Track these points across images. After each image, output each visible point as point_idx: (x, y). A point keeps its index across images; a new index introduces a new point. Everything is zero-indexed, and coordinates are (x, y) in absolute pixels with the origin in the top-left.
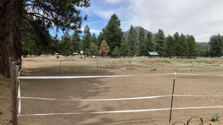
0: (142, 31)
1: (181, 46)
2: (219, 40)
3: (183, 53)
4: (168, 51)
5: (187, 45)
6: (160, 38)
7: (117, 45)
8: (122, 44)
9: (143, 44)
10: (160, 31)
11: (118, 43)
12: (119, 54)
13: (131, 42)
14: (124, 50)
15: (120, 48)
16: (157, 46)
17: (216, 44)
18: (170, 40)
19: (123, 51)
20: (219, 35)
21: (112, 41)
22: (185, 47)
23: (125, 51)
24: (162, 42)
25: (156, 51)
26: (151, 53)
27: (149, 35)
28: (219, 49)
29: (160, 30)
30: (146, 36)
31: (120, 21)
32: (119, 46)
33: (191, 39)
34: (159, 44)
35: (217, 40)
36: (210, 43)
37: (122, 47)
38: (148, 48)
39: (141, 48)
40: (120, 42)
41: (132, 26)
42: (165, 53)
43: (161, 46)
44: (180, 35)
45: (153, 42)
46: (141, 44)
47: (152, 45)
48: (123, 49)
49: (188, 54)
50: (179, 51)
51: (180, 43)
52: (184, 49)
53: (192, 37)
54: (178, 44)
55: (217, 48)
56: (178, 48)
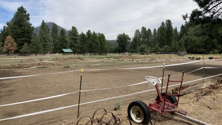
0: (55, 26)
1: (93, 44)
2: (124, 38)
3: (95, 50)
4: (81, 48)
5: (99, 43)
6: (74, 35)
7: (26, 41)
8: (32, 40)
9: (57, 41)
10: (74, 28)
11: (28, 39)
12: (29, 51)
13: (43, 39)
14: (35, 47)
15: (31, 45)
16: (71, 43)
17: (122, 42)
18: (83, 38)
19: (34, 48)
20: (124, 34)
21: (21, 37)
22: (97, 44)
23: (37, 48)
24: (76, 39)
25: (70, 48)
26: (65, 50)
27: (63, 31)
29: (73, 27)
30: (59, 32)
31: (28, 15)
32: (29, 42)
33: (102, 37)
34: (73, 41)
35: (122, 38)
36: (117, 41)
37: (33, 44)
38: (62, 45)
39: (55, 45)
40: (29, 38)
41: (43, 21)
42: (79, 50)
43: (75, 43)
44: (92, 33)
45: (67, 39)
46: (54, 41)
47: (66, 42)
48: (34, 46)
49: (100, 51)
50: (91, 48)
51: (92, 41)
52: (96, 46)
53: (102, 34)
54: (91, 42)
55: (123, 45)
56: (91, 45)
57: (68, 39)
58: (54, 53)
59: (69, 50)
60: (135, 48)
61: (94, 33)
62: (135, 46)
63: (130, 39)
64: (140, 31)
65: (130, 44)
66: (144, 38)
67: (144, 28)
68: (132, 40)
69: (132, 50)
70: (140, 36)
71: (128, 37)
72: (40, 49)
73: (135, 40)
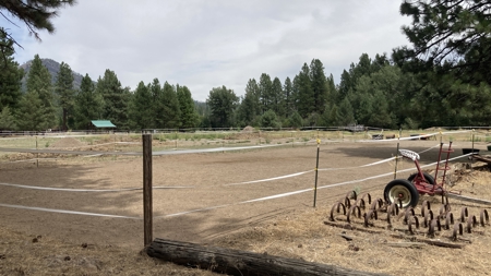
0: (65, 73)
1: (167, 109)
2: (225, 97)
3: (171, 122)
4: (139, 119)
5: (178, 106)
6: (113, 88)
7: (5, 102)
8: (23, 100)
9: (73, 103)
10: (109, 74)
11: (10, 98)
12: (15, 126)
13: (40, 98)
14: (30, 117)
15: (18, 111)
16: (108, 108)
17: (220, 104)
19: (27, 119)
20: (224, 88)
22: (174, 109)
23: (34, 119)
24: (117, 99)
25: (105, 117)
26: (98, 124)
27: (86, 81)
28: (225, 115)
29: (108, 72)
30: (77, 86)
32: (12, 104)
33: (184, 94)
34: (111, 103)
35: (221, 97)
36: (209, 103)
37: (24, 108)
38: (85, 112)
39: (65, 111)
41: (37, 56)
42: (133, 123)
43: (116, 106)
45: (96, 99)
46: (63, 102)
47: (95, 104)
48: (26, 114)
49: (181, 124)
50: (161, 117)
51: (164, 101)
52: (173, 113)
53: (185, 89)
54: (161, 104)
55: (222, 113)
56: (160, 111)
57: (99, 98)
58: (64, 129)
59: (108, 124)
60: (248, 118)
61: (167, 87)
62: (248, 114)
63: (236, 99)
64: (258, 81)
65: (237, 109)
66: (266, 97)
67: (265, 77)
68: (240, 102)
69: (243, 122)
70: (258, 92)
71: (234, 95)
72: (41, 121)
73: (247, 101)
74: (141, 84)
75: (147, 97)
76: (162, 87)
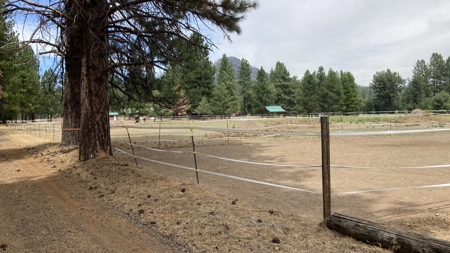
0: (245, 67)
1: (331, 94)
2: (390, 80)
3: (335, 106)
4: (306, 104)
5: (342, 91)
6: (283, 78)
7: (204, 93)
8: (215, 92)
9: (250, 92)
10: (280, 65)
11: (207, 90)
12: (210, 111)
13: (228, 88)
14: (221, 104)
15: (212, 100)
16: (278, 95)
17: (384, 88)
18: (309, 82)
19: (218, 106)
20: (389, 71)
21: (195, 87)
22: (338, 93)
23: (223, 106)
24: (286, 87)
25: (277, 103)
26: (271, 109)
27: (261, 73)
28: (390, 98)
29: (278, 63)
30: (254, 77)
32: (208, 95)
33: (348, 79)
34: (281, 91)
35: (385, 80)
36: (374, 87)
37: (216, 98)
38: (260, 99)
39: (245, 98)
40: (209, 88)
41: (224, 56)
42: (300, 108)
43: (285, 93)
45: (269, 88)
46: (243, 92)
47: (268, 92)
48: (218, 102)
49: (345, 108)
50: (325, 102)
51: (328, 87)
52: (337, 98)
53: (349, 75)
54: (325, 90)
55: (386, 96)
56: (325, 96)
57: (271, 87)
58: (244, 114)
59: (278, 109)
60: (415, 101)
61: (332, 73)
62: (416, 96)
63: (401, 81)
64: (428, 62)
65: (403, 92)
66: (438, 77)
67: (436, 57)
68: (407, 84)
69: (410, 105)
70: (428, 73)
71: (399, 78)
72: (227, 107)
73: (415, 83)
74: (308, 72)
75: (313, 84)
76: (327, 74)
